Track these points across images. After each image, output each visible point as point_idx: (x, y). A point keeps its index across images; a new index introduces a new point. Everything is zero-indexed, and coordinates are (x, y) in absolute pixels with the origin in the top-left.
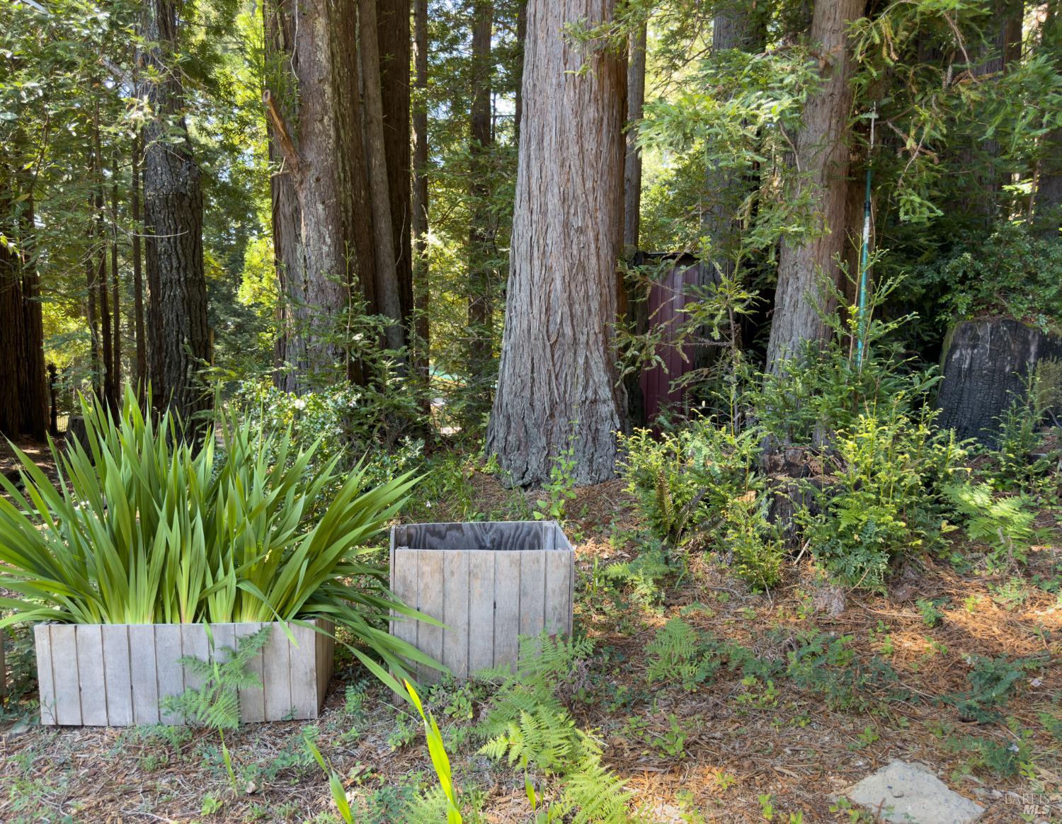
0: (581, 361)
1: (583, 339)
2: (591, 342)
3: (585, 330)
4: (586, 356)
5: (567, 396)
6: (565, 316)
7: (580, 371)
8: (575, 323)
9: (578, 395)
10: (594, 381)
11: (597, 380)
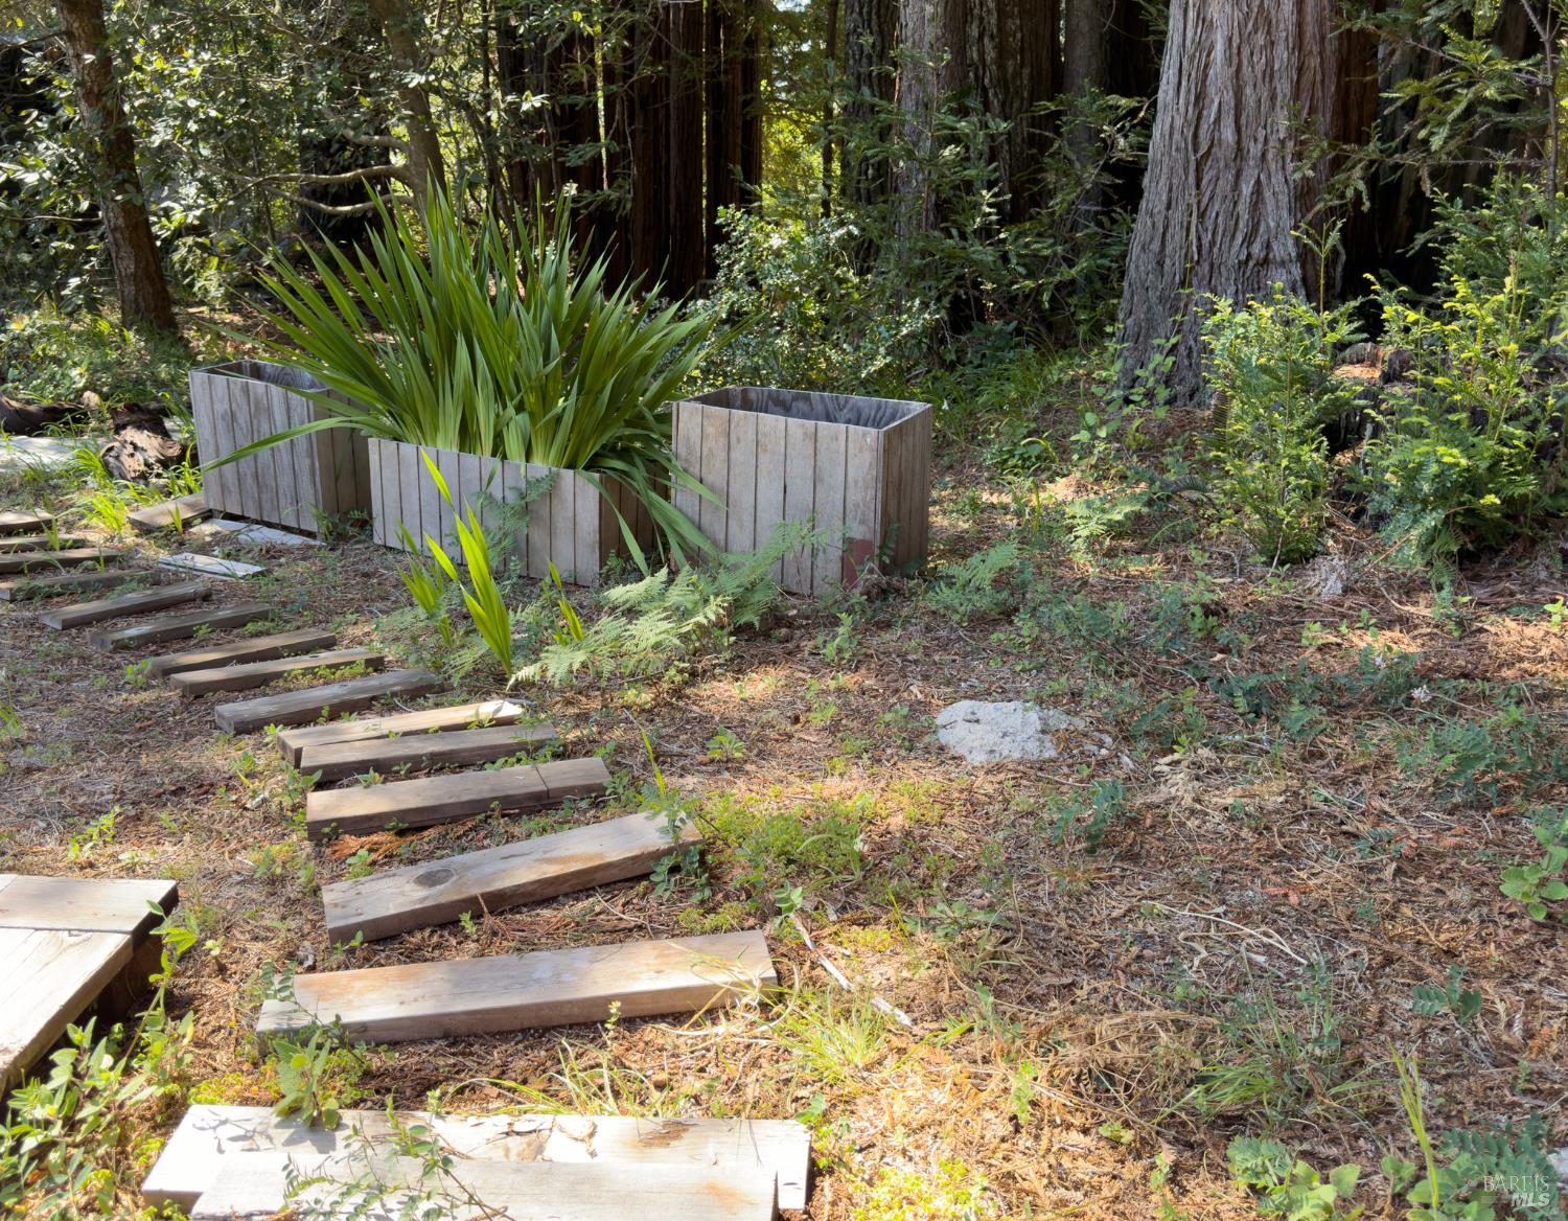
0: (1246, 189)
1: (1255, 150)
2: (1270, 156)
3: (1261, 134)
4: (1258, 181)
5: (1215, 250)
6: (1225, 108)
7: (1243, 208)
8: (1243, 120)
9: (1235, 252)
10: (1268, 226)
11: (1272, 224)
